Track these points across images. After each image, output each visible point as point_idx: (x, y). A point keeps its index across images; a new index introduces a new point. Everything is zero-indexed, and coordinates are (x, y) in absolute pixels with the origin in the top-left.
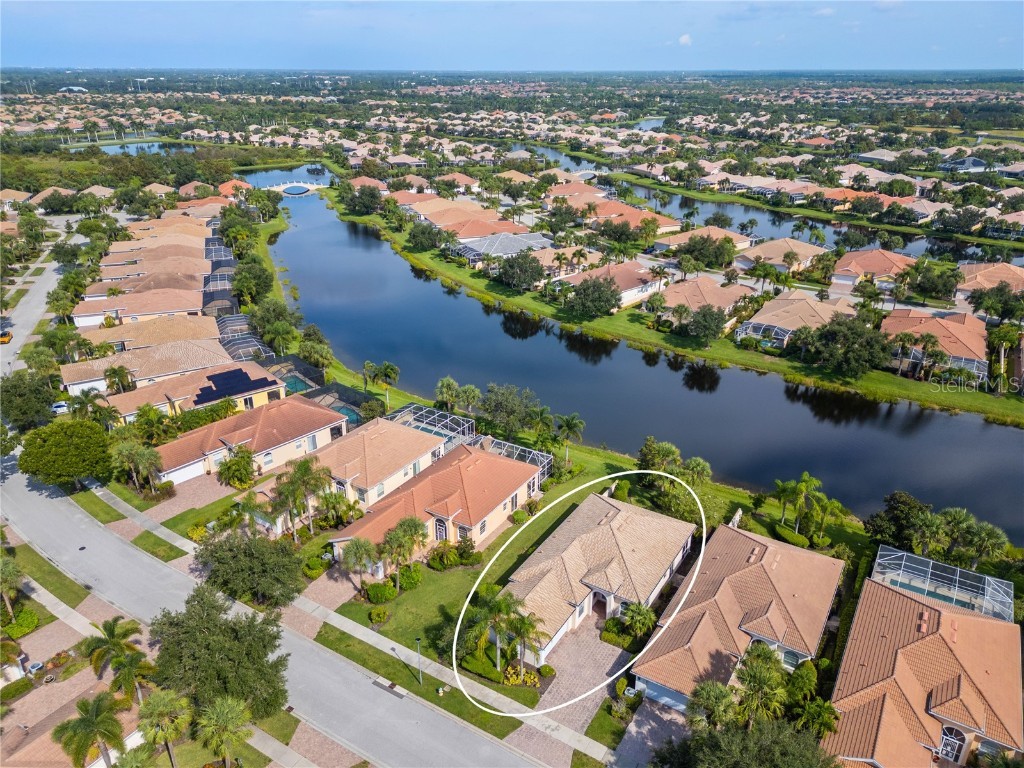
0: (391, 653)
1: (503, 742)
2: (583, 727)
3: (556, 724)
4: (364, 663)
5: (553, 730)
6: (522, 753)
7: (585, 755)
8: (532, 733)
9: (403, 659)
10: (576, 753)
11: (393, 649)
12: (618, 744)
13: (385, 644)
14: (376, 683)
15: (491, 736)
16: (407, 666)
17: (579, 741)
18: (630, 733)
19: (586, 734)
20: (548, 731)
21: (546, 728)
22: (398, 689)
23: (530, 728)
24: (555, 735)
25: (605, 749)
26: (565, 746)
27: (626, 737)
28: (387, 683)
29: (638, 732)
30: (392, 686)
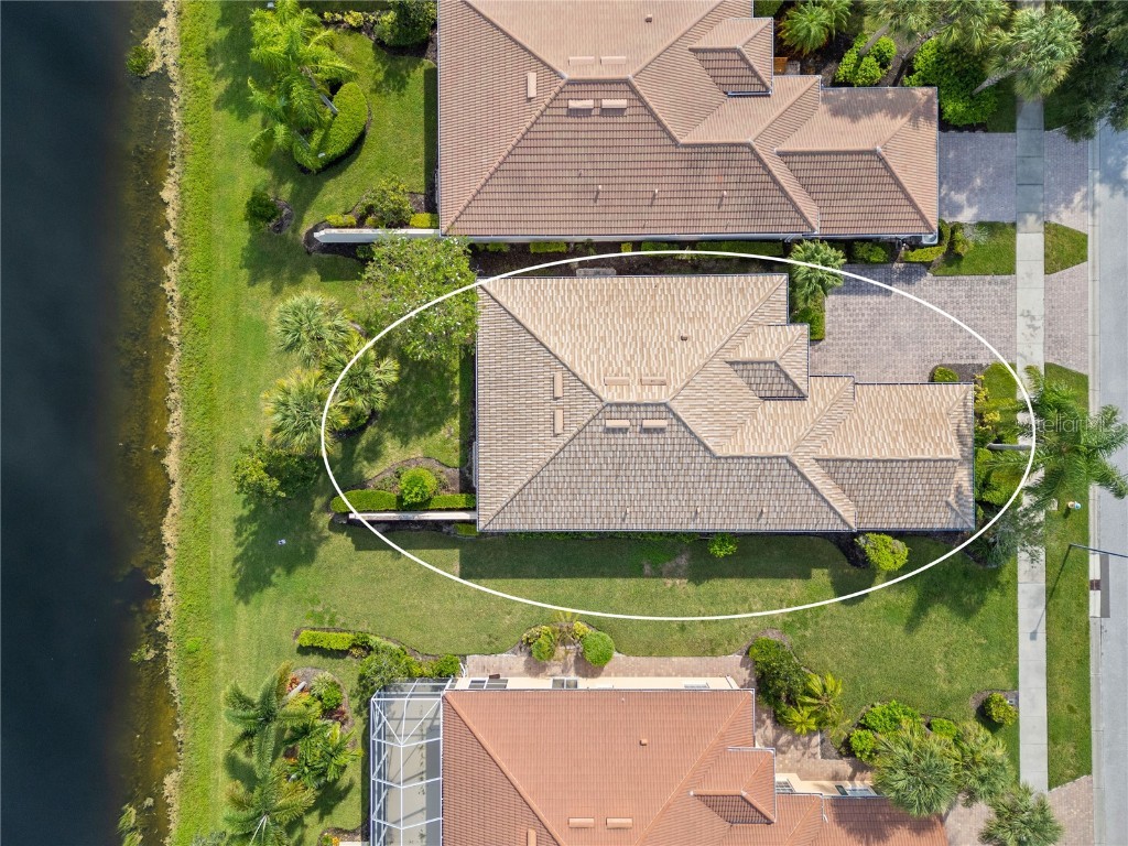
0: (1042, 636)
1: (1089, 372)
2: (1003, 283)
3: (1020, 319)
4: (1084, 661)
5: (1033, 318)
6: (1090, 338)
7: (1046, 256)
8: (1053, 342)
9: (1041, 610)
10: (1049, 269)
11: (1033, 636)
12: (1004, 225)
13: (1031, 653)
14: (1105, 612)
15: (1090, 392)
16: (1051, 593)
17: (1029, 275)
18: (977, 215)
19: (1012, 271)
20: (1039, 323)
21: (1035, 328)
22: (1094, 573)
23: (1048, 349)
24: (1039, 310)
25: (1021, 238)
26: (1047, 290)
27: (987, 218)
28: (1095, 598)
29: (971, 205)
30: (1096, 585)
